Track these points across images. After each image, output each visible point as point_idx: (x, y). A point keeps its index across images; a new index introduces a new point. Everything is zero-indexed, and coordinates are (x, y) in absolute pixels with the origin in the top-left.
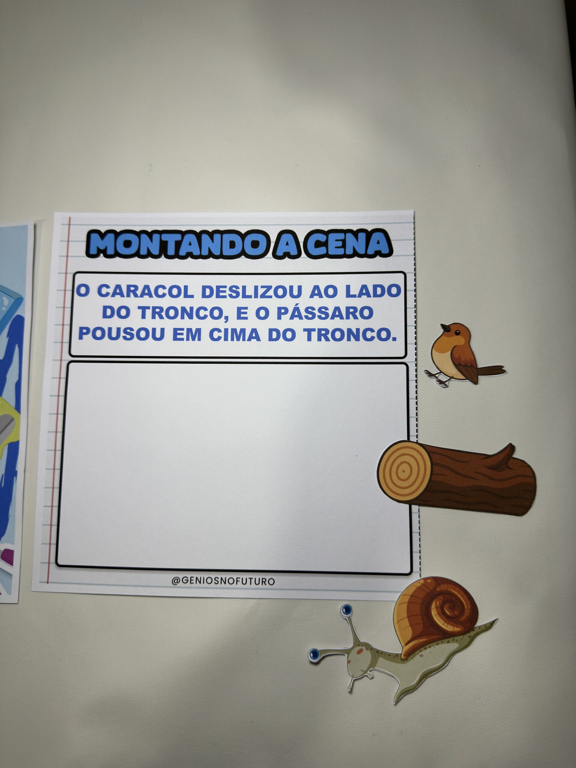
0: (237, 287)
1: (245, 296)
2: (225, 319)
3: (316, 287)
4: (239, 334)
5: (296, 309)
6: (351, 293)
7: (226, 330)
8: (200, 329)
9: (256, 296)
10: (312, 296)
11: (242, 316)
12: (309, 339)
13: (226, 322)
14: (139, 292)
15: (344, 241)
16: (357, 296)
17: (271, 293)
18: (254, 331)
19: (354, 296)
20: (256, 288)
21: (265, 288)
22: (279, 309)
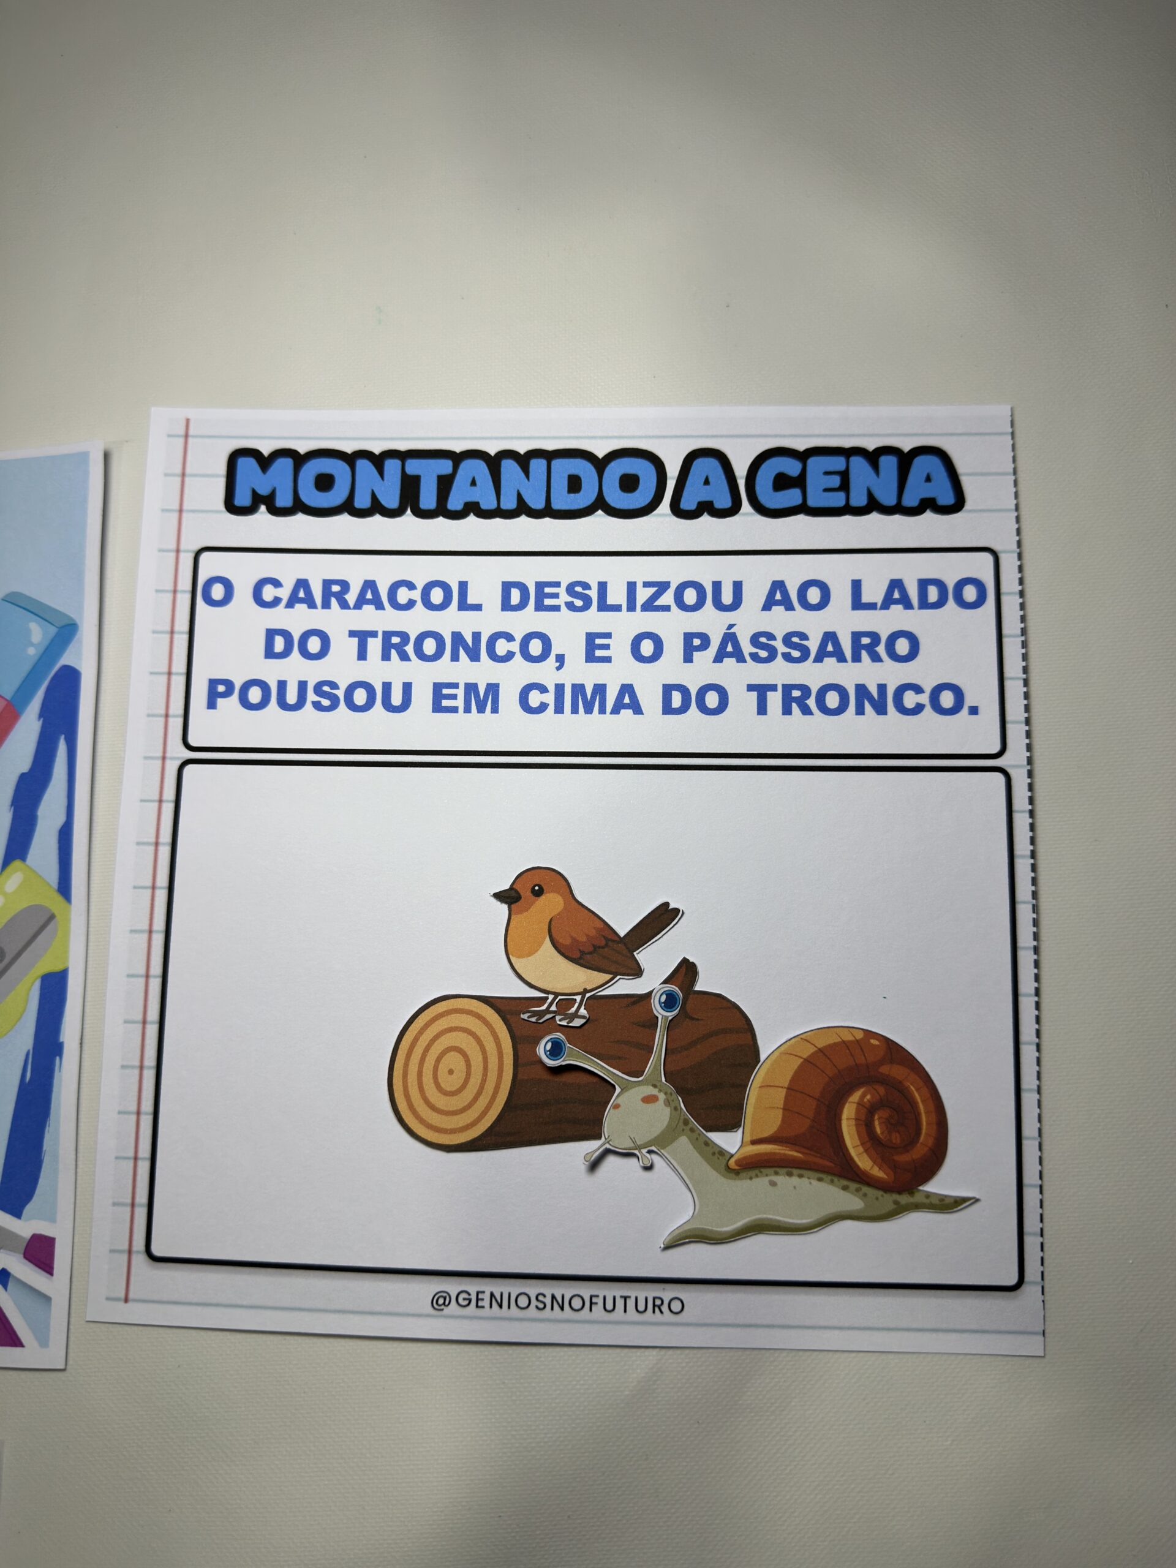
0: (586, 586)
1: (604, 606)
2: (557, 661)
3: (778, 585)
4: (591, 697)
5: (730, 637)
6: (865, 599)
7: (559, 688)
8: (497, 686)
9: (631, 607)
10: (767, 607)
11: (599, 653)
12: (762, 709)
13: (558, 668)
14: (351, 598)
15: (845, 476)
16: (879, 605)
17: (667, 598)
18: (627, 689)
19: (872, 606)
20: (632, 587)
21: (653, 586)
22: (688, 637)
